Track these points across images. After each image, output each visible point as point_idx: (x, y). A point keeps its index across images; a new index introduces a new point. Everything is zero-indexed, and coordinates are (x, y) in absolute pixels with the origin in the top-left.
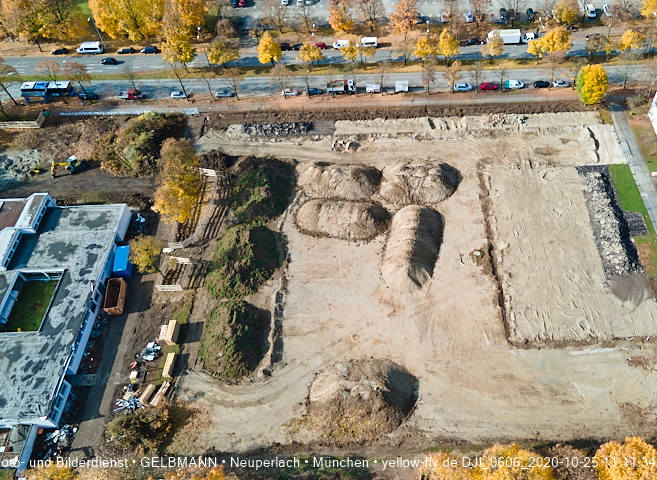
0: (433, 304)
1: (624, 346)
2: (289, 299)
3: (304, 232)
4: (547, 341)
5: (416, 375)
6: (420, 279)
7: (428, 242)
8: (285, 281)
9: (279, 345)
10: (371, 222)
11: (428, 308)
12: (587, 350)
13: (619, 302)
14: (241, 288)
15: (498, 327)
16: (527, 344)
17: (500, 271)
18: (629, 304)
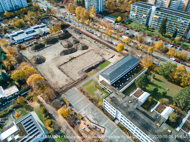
0: (59, 58)
1: (69, 78)
2: (49, 47)
3: (61, 43)
4: (62, 70)
5: (45, 62)
6: (62, 55)
7: (69, 52)
8: (51, 46)
9: (41, 50)
10: (67, 46)
11: (58, 58)
12: (64, 75)
13: (77, 73)
14: (46, 43)
15: (60, 65)
16: (59, 69)
17: (71, 61)
18: (78, 75)
